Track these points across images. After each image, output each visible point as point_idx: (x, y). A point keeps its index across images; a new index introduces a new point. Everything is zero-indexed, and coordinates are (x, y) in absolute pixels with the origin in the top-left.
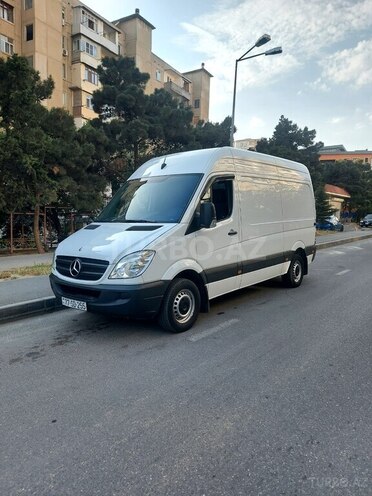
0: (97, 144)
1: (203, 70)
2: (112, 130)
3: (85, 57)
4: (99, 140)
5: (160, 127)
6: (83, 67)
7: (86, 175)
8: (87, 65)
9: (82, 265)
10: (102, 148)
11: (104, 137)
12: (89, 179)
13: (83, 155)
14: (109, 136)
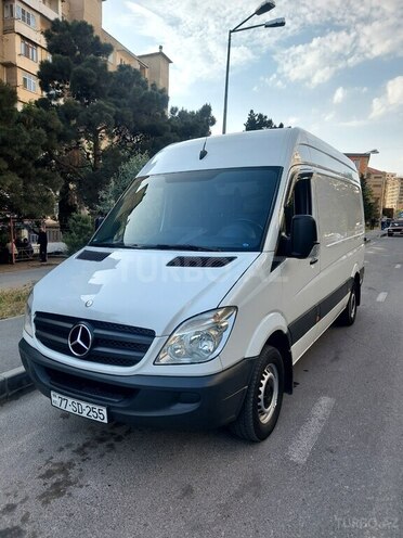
0: (49, 130)
1: (161, 54)
2: (67, 113)
3: (20, 27)
4: (51, 125)
5: (129, 112)
6: (18, 38)
7: (33, 170)
8: (22, 37)
9: (95, 335)
10: (55, 136)
11: (57, 123)
12: (38, 175)
13: (31, 143)
14: (63, 122)
